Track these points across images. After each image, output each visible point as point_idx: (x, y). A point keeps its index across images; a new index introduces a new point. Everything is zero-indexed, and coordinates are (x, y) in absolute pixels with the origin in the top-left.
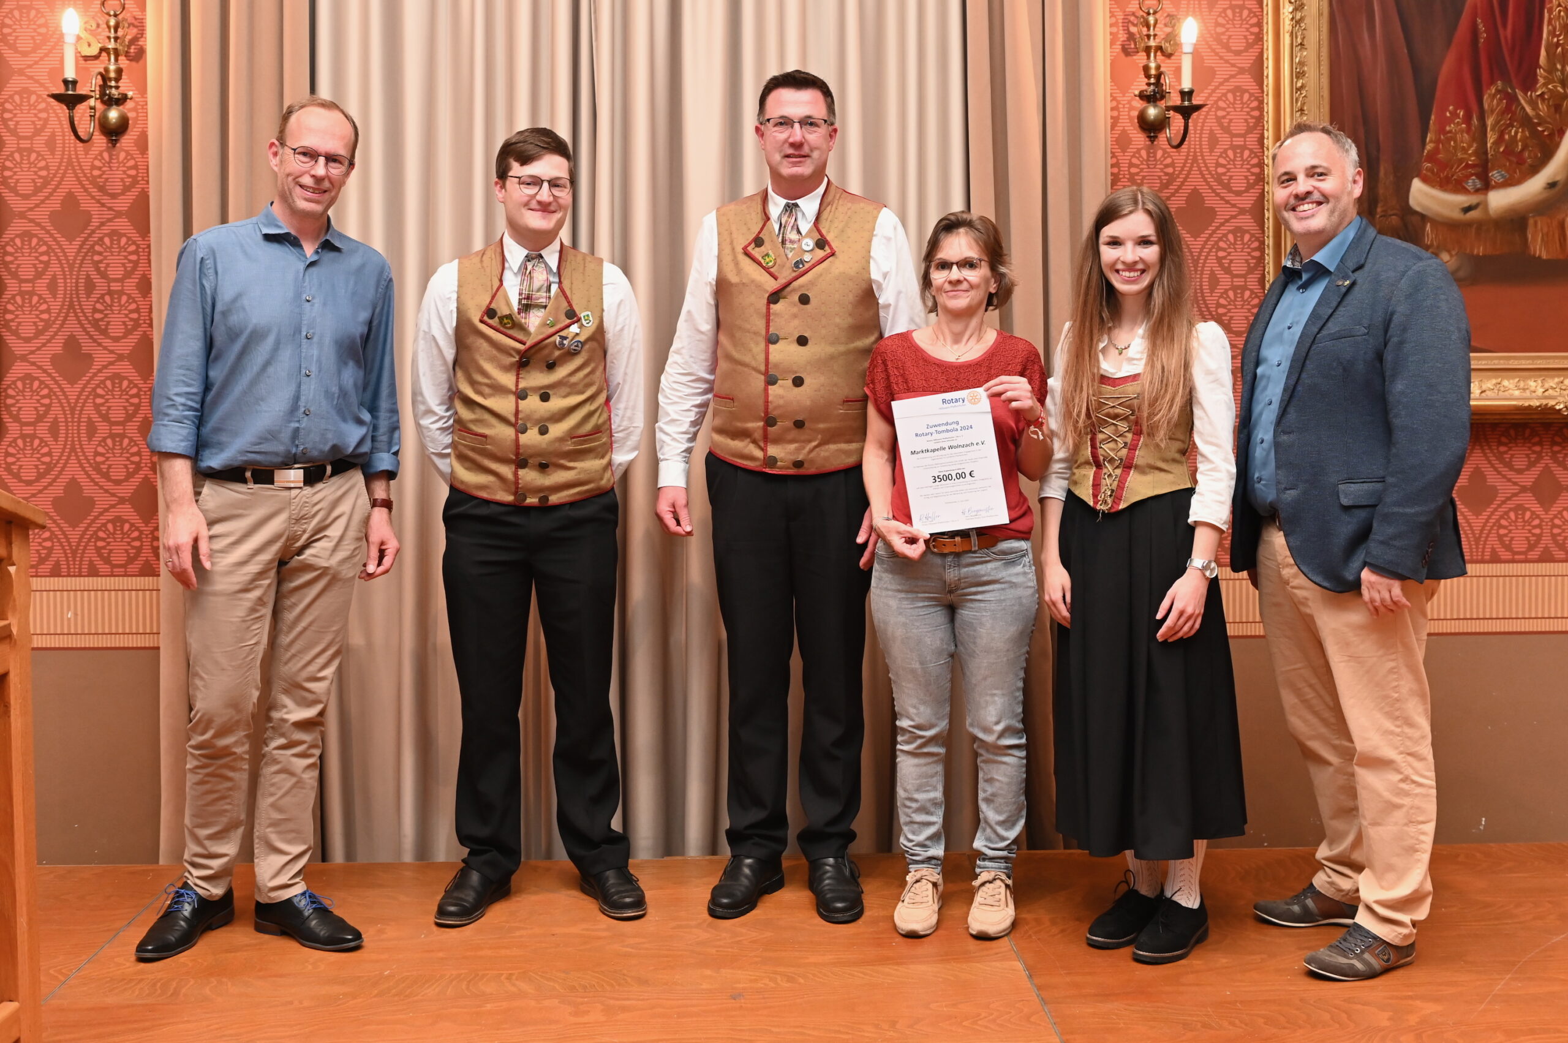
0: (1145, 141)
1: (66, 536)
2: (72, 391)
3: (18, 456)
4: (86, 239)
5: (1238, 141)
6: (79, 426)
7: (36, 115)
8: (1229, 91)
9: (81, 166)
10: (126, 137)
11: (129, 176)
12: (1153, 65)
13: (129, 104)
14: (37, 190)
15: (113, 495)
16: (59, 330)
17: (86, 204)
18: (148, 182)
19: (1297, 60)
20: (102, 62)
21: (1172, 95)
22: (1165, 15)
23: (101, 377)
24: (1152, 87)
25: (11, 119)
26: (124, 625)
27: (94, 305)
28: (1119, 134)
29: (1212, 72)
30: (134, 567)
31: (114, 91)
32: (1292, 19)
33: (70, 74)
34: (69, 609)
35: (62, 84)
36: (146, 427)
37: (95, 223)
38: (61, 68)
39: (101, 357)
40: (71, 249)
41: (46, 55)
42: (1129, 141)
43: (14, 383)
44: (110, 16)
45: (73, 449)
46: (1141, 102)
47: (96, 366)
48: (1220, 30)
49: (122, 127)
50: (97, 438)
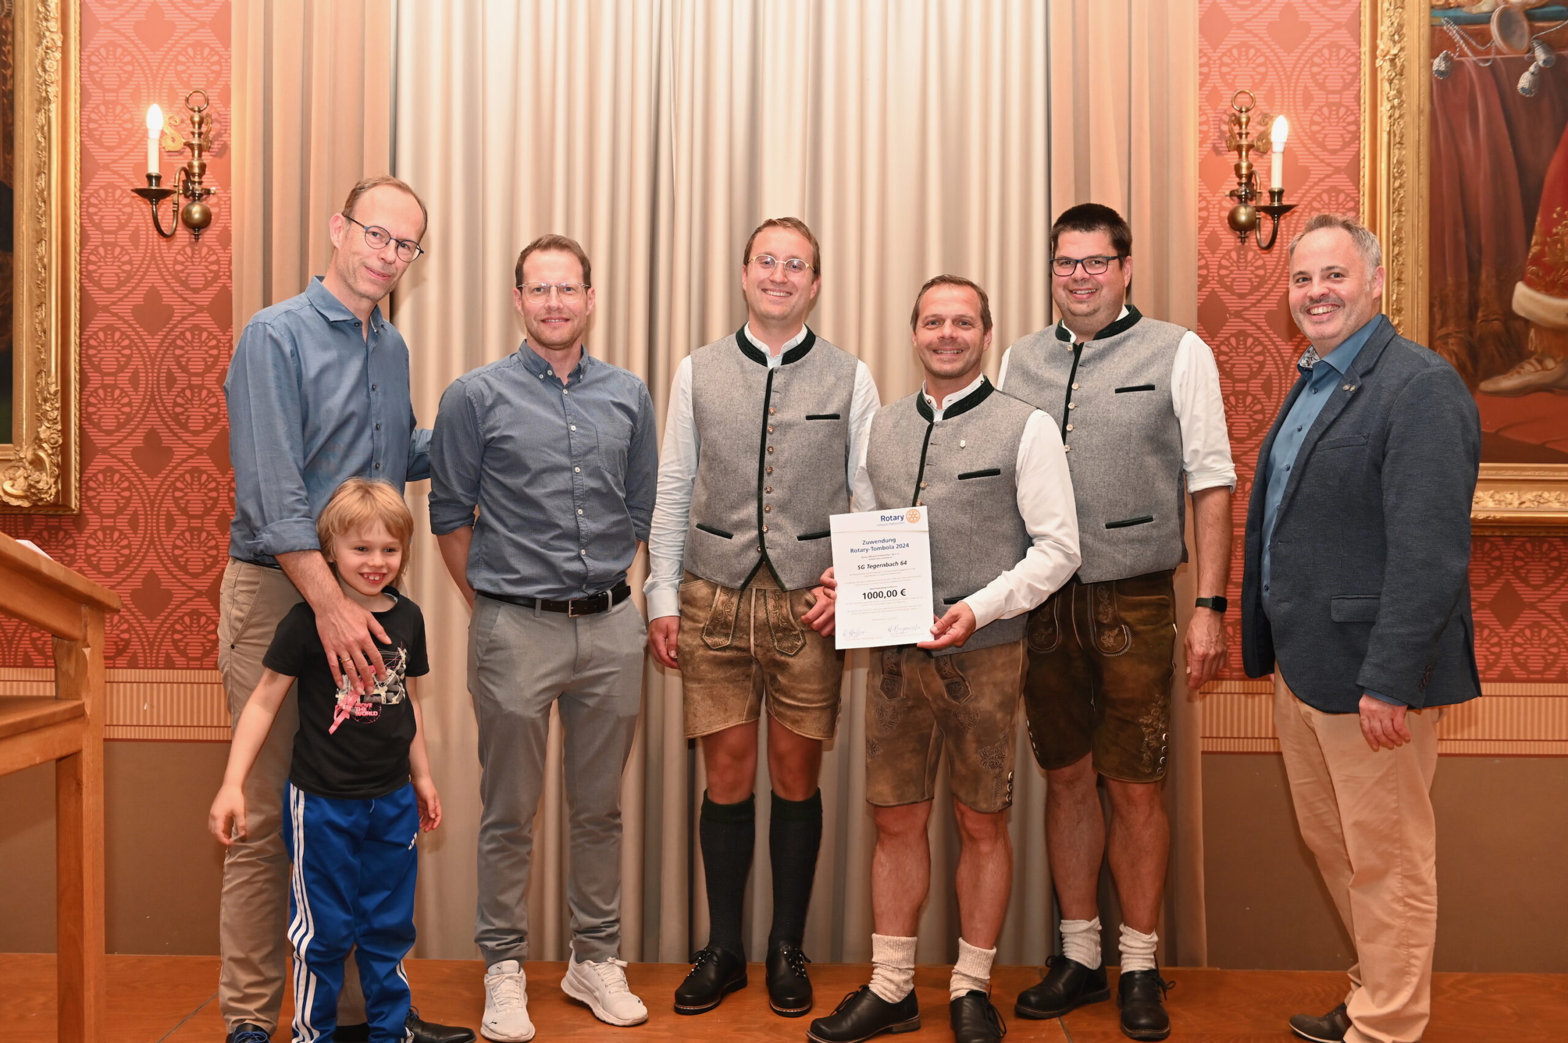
0: (1235, 242)
1: (143, 629)
2: (152, 485)
3: (98, 548)
4: (168, 333)
6: (158, 519)
7: (120, 210)
8: (1324, 191)
9: (164, 261)
10: (208, 232)
11: (211, 271)
12: (1244, 165)
13: (212, 200)
14: (121, 284)
15: (191, 588)
16: (140, 423)
17: (168, 298)
18: (230, 277)
19: (1395, 160)
20: (187, 157)
21: (1262, 195)
22: (1259, 112)
23: (180, 470)
24: (1243, 187)
25: (95, 214)
26: (199, 718)
27: (175, 400)
28: (1209, 235)
29: (1306, 172)
31: (197, 186)
32: (1390, 117)
33: (154, 169)
34: (145, 701)
35: (146, 179)
37: (177, 317)
38: (145, 164)
39: (181, 451)
40: (153, 343)
41: (131, 150)
42: (1219, 242)
43: (95, 475)
44: (194, 111)
46: (1232, 202)
47: (176, 459)
48: (1315, 128)
49: (205, 222)
50: (176, 531)
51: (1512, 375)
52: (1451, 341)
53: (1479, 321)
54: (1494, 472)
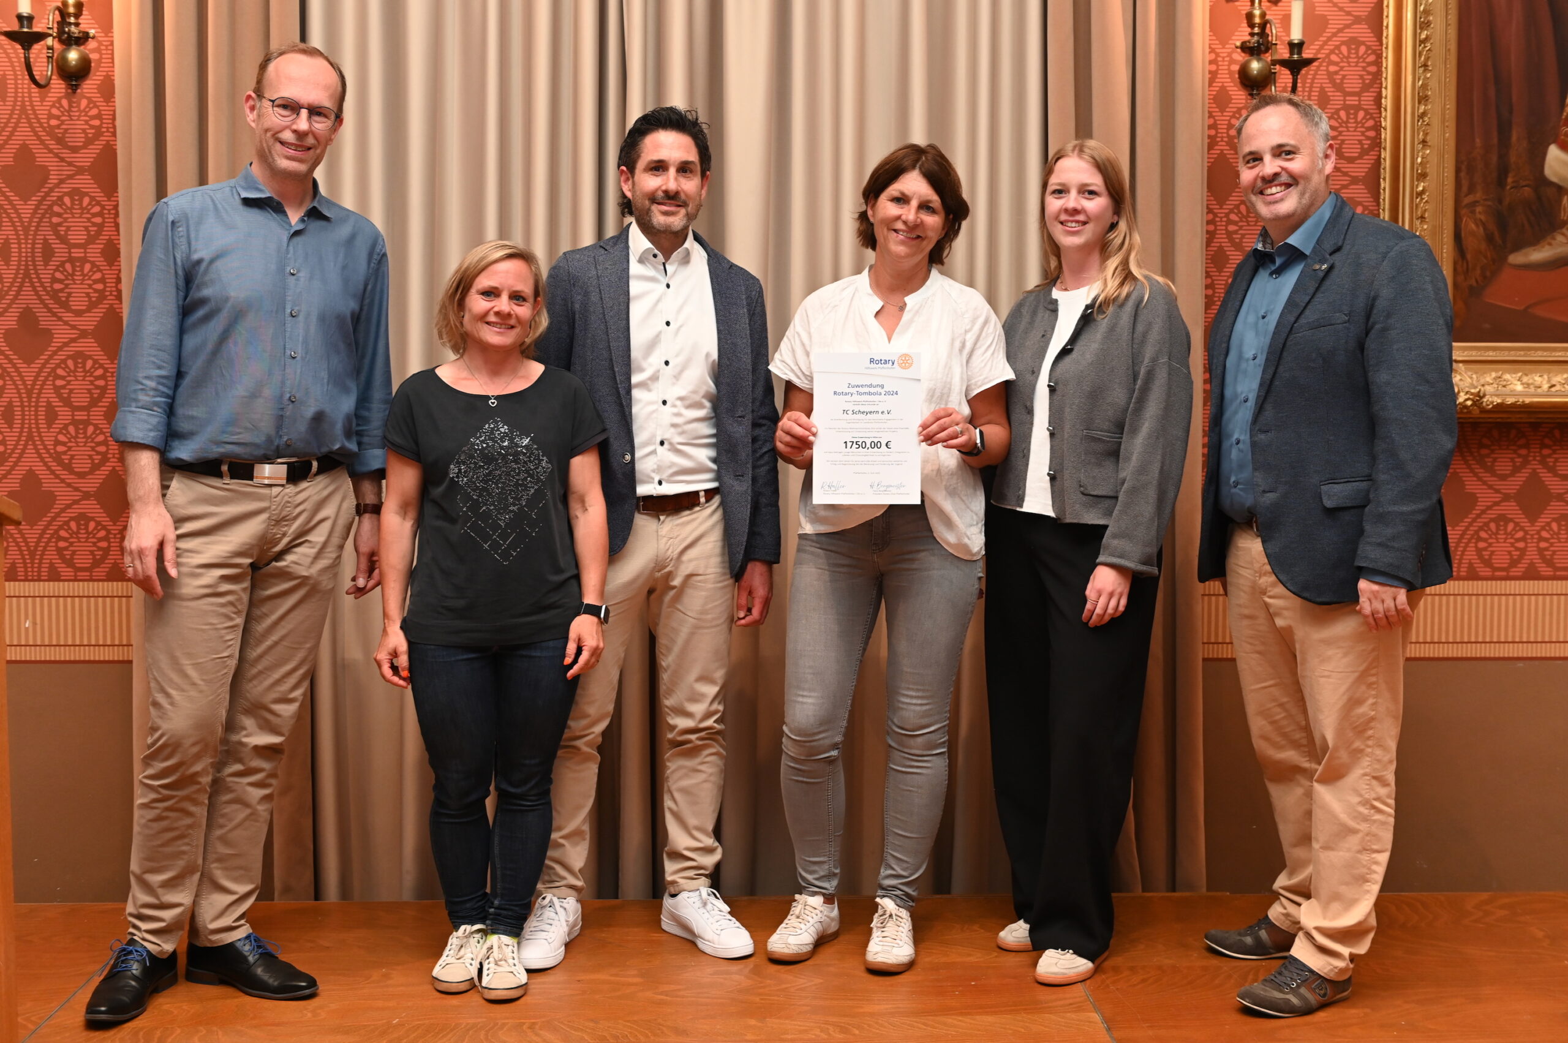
0: (1246, 98)
1: (23, 536)
2: (29, 372)
4: (44, 198)
5: (1352, 101)
6: (36, 411)
8: (1343, 43)
9: (36, 115)
10: (88, 82)
11: (92, 127)
12: (1257, 12)
13: (92, 44)
15: (76, 489)
16: (13, 301)
17: (43, 158)
18: (114, 134)
19: (1422, 8)
21: (1278, 47)
23: (62, 355)
24: (1256, 38)
26: (89, 636)
27: (53, 274)
28: (1218, 91)
29: (1324, 21)
30: (100, 571)
31: (73, 29)
33: (24, 8)
34: (26, 618)
35: (16, 21)
36: (111, 413)
37: (53, 180)
38: (14, 3)
39: (61, 334)
40: (26, 210)
42: (1229, 99)
45: (30, 437)
46: (1243, 54)
47: (55, 345)
49: (83, 71)
50: (58, 424)
51: (1543, 247)
52: (1479, 209)
53: (1508, 187)
54: (1522, 353)
